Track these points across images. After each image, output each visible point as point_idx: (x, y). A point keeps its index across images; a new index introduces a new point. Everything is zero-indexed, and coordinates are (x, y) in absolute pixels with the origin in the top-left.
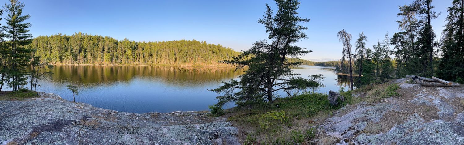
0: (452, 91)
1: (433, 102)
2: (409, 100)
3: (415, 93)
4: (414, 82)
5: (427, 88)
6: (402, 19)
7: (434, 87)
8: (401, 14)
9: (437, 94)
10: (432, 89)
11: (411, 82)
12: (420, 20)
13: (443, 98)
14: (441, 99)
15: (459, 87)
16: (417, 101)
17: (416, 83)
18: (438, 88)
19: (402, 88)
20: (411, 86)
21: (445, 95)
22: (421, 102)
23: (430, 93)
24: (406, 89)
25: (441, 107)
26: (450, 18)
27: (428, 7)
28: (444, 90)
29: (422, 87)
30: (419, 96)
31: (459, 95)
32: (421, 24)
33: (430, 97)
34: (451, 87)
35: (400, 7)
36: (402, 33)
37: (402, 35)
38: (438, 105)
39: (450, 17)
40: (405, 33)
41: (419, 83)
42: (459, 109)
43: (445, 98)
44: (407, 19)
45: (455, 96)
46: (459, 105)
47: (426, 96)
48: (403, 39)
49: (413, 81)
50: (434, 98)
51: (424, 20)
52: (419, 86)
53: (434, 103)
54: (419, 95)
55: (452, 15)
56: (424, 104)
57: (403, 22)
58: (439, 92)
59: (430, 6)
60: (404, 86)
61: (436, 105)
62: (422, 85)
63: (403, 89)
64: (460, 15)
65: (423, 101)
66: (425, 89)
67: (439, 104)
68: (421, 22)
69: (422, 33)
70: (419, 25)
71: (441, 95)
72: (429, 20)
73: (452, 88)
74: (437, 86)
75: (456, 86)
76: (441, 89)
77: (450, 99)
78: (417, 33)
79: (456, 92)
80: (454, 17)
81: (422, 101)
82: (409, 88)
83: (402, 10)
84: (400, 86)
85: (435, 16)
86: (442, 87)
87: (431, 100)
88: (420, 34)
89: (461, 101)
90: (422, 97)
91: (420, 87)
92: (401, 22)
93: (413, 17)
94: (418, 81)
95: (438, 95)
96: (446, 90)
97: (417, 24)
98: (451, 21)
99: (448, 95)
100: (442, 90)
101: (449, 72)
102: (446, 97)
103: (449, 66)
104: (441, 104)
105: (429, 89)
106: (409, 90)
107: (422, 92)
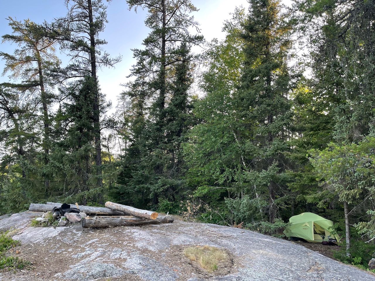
0: (159, 233)
1: (126, 265)
2: (59, 274)
3: (70, 250)
4: (62, 221)
5: (100, 233)
6: (17, 51)
7: (117, 228)
8: (13, 37)
9: (130, 243)
10: (114, 234)
11: (52, 222)
12: (71, 63)
13: (144, 251)
14: (141, 256)
15: (171, 222)
16: (82, 270)
17: (68, 223)
18: (128, 230)
19: (24, 242)
20: (53, 232)
21: (148, 243)
22: (94, 272)
23: (112, 244)
24: (38, 244)
25: (147, 273)
26: (140, 71)
27: (92, 40)
28: (141, 232)
29: (88, 232)
30: (83, 257)
31: (177, 240)
32: (74, 72)
33: (115, 254)
34: (155, 223)
35: (14, 20)
36: (13, 86)
37: (14, 90)
38: (139, 271)
39: (139, 69)
40: (22, 87)
41: (77, 222)
42: (184, 270)
43: (150, 251)
44: (30, 53)
45: (168, 242)
46: (183, 260)
47: (104, 253)
48: (15, 102)
49: (56, 218)
50: (124, 255)
51: (82, 66)
52: (78, 230)
53: (128, 269)
54: (83, 254)
55: (144, 66)
56: (105, 275)
57: (18, 57)
58: (132, 240)
59: (96, 38)
60: (29, 235)
61: (136, 271)
62: (86, 226)
63: (29, 246)
64: (159, 69)
65: (98, 269)
66: (95, 237)
67: (140, 267)
68: (72, 67)
69: (77, 93)
70: (68, 73)
71: (139, 245)
72: (94, 67)
73: (158, 226)
74: (125, 225)
75: (165, 221)
76: (135, 230)
77: (160, 251)
78: (62, 92)
79: (169, 233)
80: (147, 71)
81: (96, 270)
82: (45, 240)
83: (18, 29)
84: (15, 238)
85: (106, 61)
86: (137, 225)
87: (119, 262)
88: (70, 96)
89: (184, 252)
90: (93, 257)
91: (80, 234)
92: (13, 58)
93: (49, 51)
94: (73, 216)
95: (134, 247)
96: (147, 230)
97: (64, 72)
98: (141, 77)
99: (155, 242)
100: (137, 233)
101: (143, 187)
102: (151, 248)
103: (142, 175)
104: (146, 268)
105: (106, 235)
106: (49, 244)
107: (91, 244)
